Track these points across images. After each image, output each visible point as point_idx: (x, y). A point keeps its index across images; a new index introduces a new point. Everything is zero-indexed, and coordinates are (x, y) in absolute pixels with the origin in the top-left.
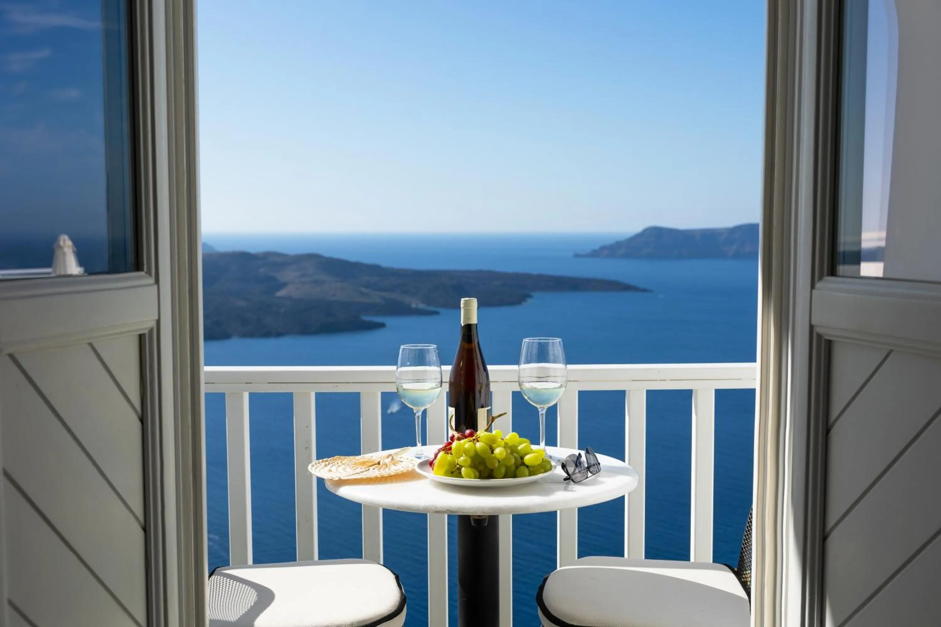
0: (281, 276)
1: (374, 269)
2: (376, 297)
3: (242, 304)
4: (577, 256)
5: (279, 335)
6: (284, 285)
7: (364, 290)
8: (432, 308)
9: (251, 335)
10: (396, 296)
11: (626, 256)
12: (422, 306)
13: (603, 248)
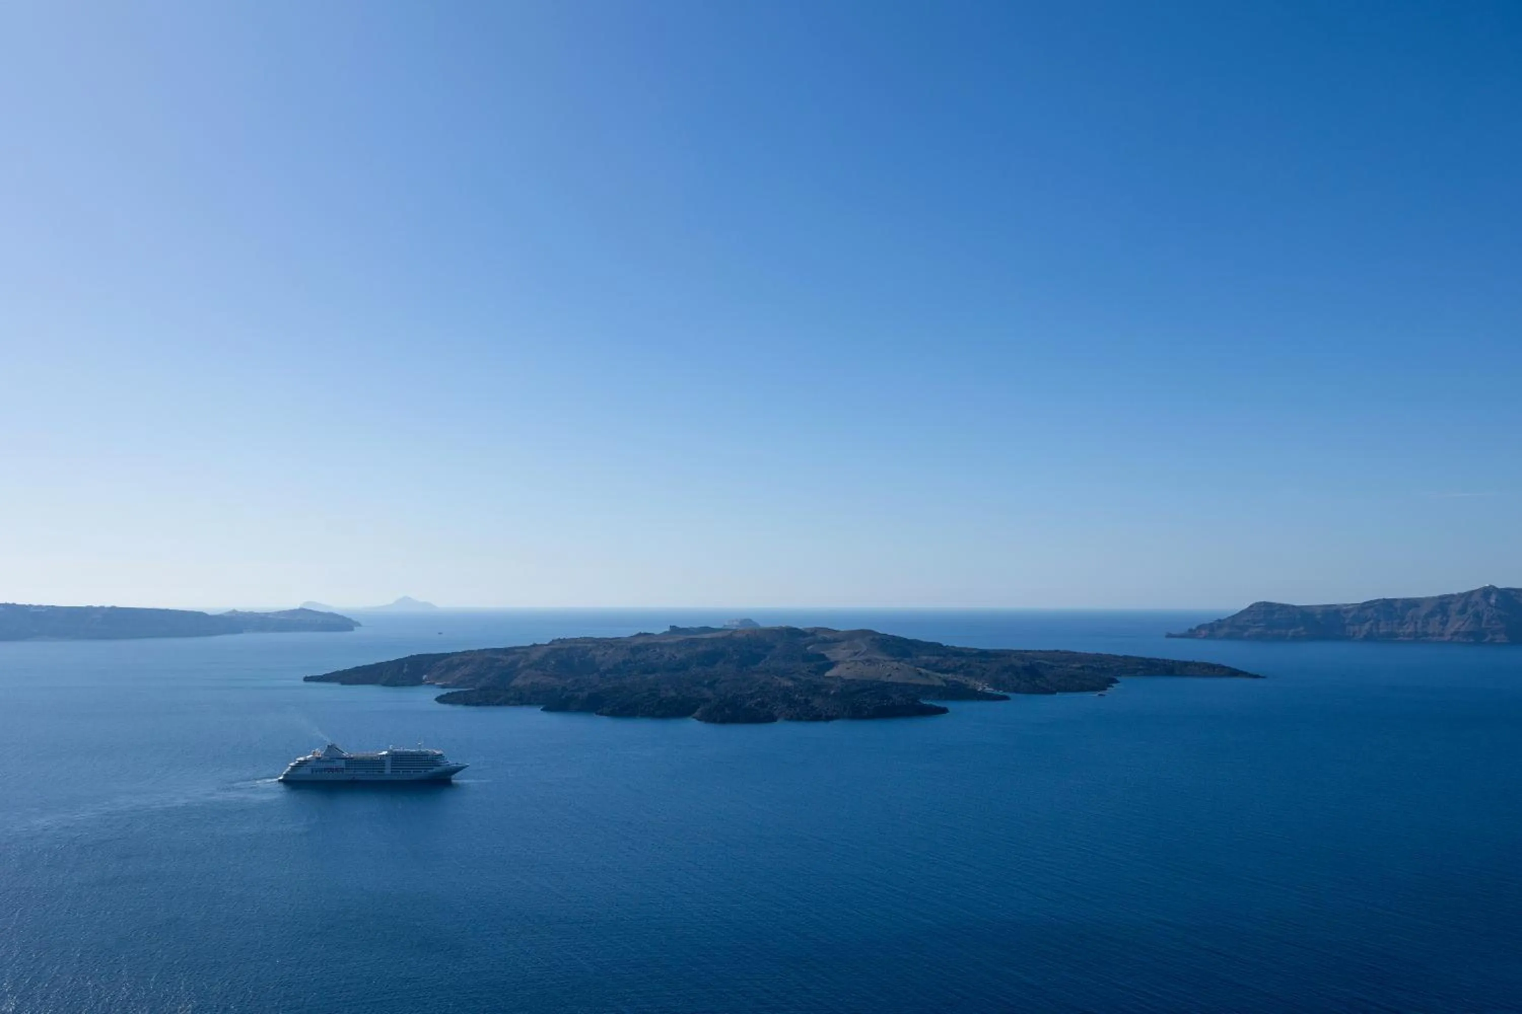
0: (830, 655)
1: (934, 648)
2: (937, 679)
3: (790, 684)
4: (1170, 636)
5: (829, 718)
6: (832, 665)
7: (923, 671)
8: (1001, 693)
9: (798, 718)
10: (960, 678)
11: (1229, 637)
12: (989, 690)
13: (1200, 627)
